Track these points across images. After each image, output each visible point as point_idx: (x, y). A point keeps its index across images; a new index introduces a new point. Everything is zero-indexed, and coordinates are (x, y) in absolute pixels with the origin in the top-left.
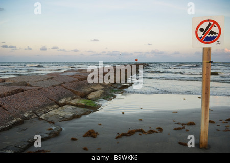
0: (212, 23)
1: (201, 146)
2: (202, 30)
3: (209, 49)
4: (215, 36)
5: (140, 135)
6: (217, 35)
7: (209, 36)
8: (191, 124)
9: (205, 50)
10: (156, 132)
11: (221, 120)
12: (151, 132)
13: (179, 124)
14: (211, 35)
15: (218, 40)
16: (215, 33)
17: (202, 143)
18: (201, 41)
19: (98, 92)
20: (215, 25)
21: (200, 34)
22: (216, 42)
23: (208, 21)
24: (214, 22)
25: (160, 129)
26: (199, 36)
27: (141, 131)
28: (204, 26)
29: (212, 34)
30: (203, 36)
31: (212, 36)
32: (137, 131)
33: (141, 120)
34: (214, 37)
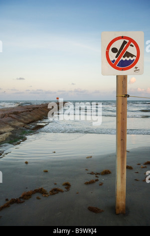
0: (128, 41)
1: (118, 212)
2: (114, 50)
3: (125, 78)
4: (132, 59)
5: (38, 198)
6: (134, 58)
7: (124, 59)
8: (106, 173)
9: (119, 78)
10: (62, 191)
11: (139, 164)
12: (55, 191)
13: (92, 173)
14: (126, 58)
15: (136, 65)
16: (132, 56)
17: (118, 208)
18: (114, 66)
19: (4, 135)
20: (132, 43)
21: (113, 56)
22: (133, 69)
23: (122, 37)
24: (131, 40)
25: (67, 185)
26: (112, 59)
27: (41, 191)
28: (118, 45)
29: (128, 57)
30: (116, 59)
31: (128, 59)
32: (36, 191)
33: (46, 171)
34: (130, 61)
